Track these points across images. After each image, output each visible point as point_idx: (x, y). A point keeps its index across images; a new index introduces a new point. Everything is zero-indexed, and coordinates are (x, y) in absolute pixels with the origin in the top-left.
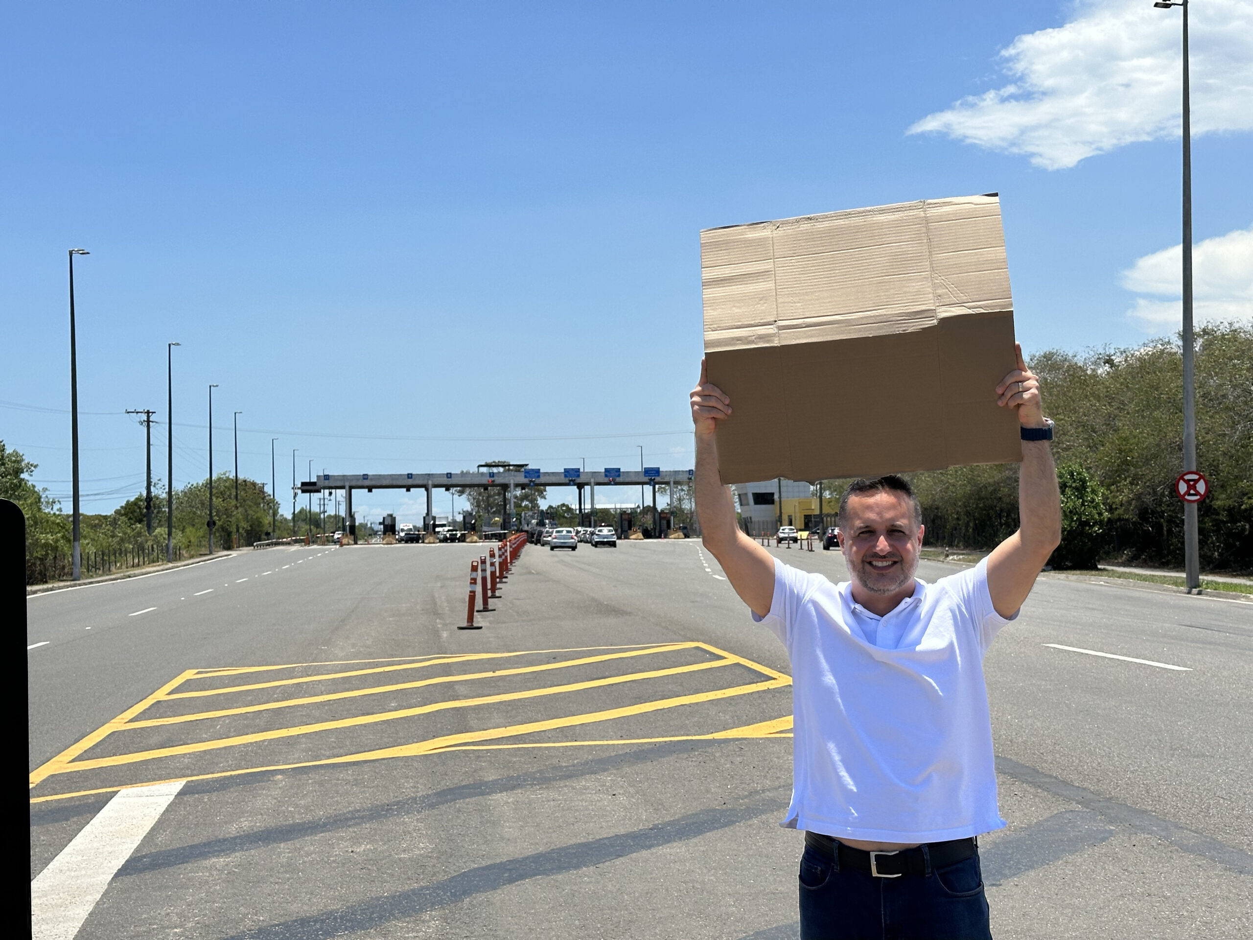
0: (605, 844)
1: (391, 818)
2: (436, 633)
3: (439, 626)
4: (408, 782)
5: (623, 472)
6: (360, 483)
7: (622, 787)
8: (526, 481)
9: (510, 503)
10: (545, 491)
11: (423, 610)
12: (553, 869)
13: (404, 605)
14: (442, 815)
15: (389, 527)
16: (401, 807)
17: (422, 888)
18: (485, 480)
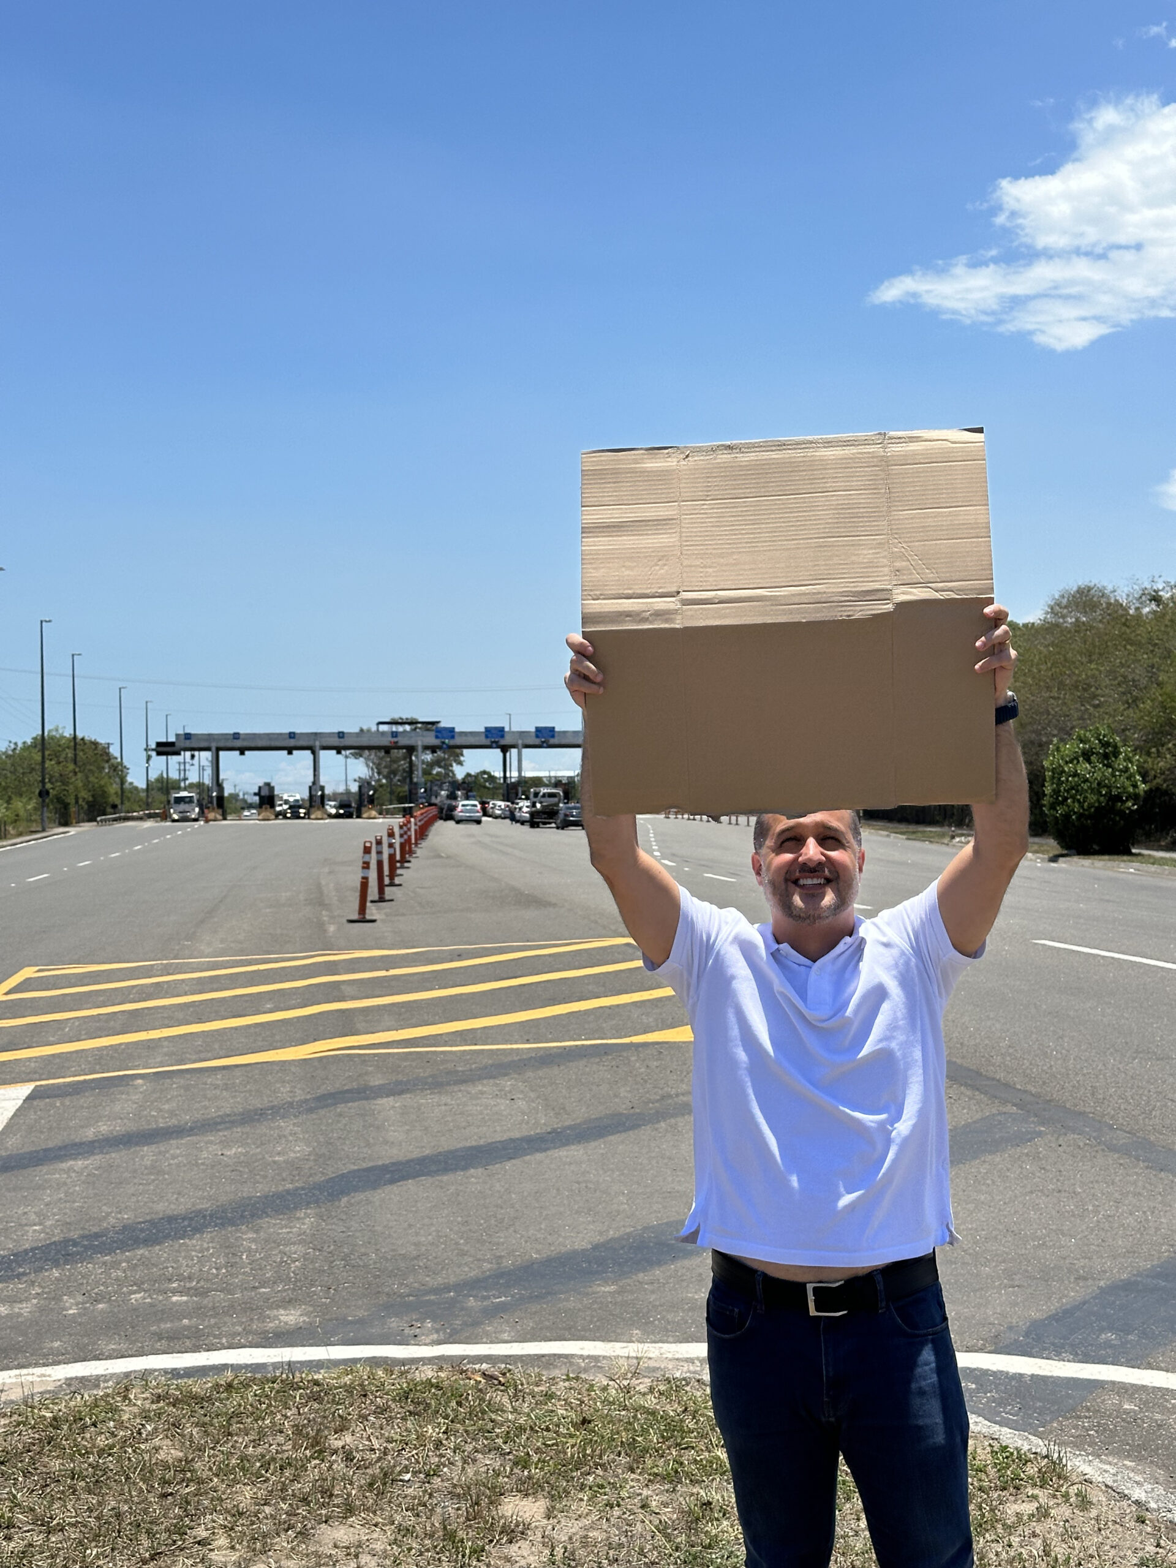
0: (497, 1147)
1: (265, 1123)
2: (321, 926)
3: (325, 918)
4: (284, 1087)
5: (559, 732)
6: (230, 744)
7: (522, 1092)
8: (436, 742)
9: (417, 770)
10: (462, 755)
11: (306, 900)
12: (438, 1170)
13: (283, 894)
14: (320, 1119)
15: (267, 799)
16: (277, 1111)
17: (297, 1189)
18: (386, 741)
